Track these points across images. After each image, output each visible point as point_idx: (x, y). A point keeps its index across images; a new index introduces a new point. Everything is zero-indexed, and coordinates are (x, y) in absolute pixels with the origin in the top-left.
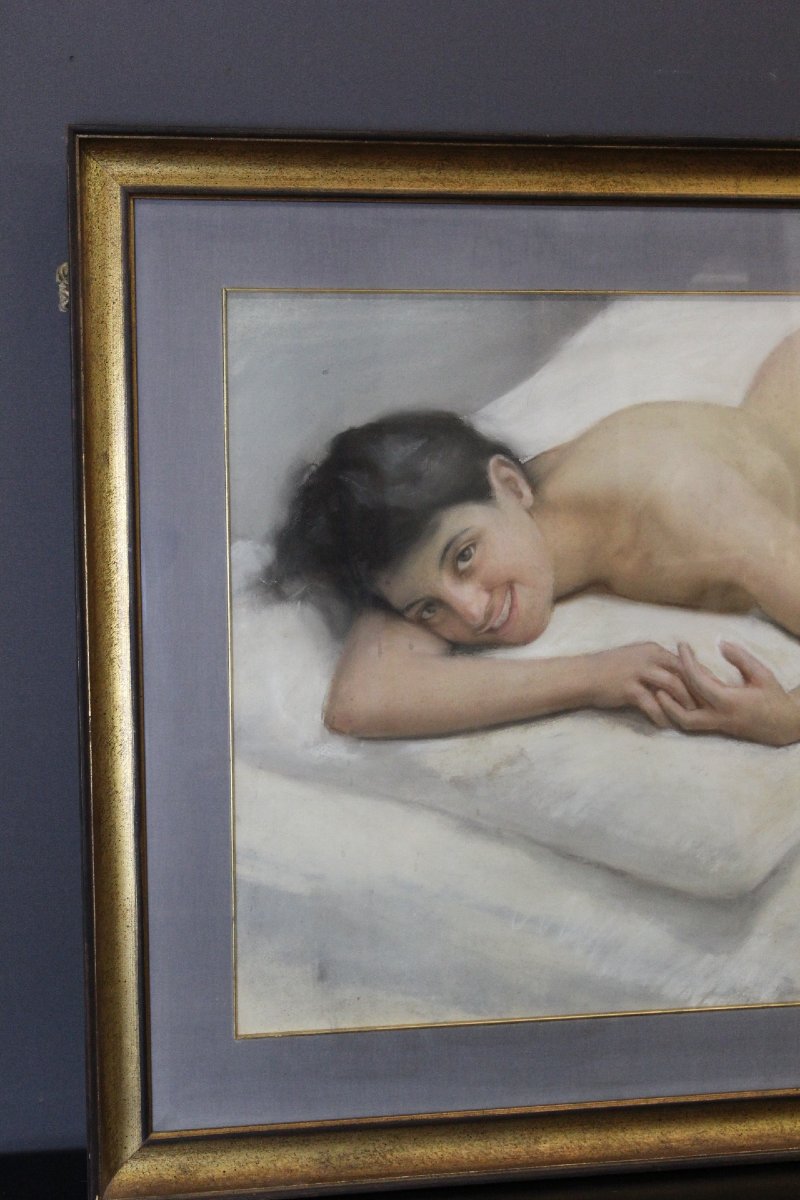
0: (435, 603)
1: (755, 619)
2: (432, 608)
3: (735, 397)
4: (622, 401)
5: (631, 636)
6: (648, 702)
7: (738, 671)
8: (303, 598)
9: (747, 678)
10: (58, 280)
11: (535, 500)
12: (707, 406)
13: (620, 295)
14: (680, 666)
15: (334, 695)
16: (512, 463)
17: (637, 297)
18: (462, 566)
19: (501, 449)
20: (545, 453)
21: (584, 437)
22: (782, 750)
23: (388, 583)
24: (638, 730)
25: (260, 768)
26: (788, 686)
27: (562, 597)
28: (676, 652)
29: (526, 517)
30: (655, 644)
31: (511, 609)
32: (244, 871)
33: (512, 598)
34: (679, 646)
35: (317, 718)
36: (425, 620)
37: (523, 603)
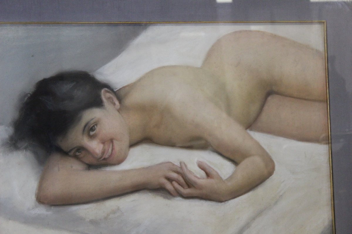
0: (81, 149)
1: (210, 151)
2: (80, 151)
3: (199, 63)
4: (155, 66)
5: (161, 160)
6: (169, 186)
7: (204, 172)
8: (26, 148)
9: (208, 175)
11: (121, 106)
12: (188, 67)
13: (152, 24)
14: (181, 171)
16: (111, 91)
17: (159, 24)
18: (92, 133)
19: (106, 86)
20: (124, 87)
21: (139, 80)
22: (223, 203)
23: (61, 141)
24: (165, 197)
25: (10, 219)
26: (224, 178)
27: (133, 145)
28: (179, 165)
29: (117, 113)
30: (171, 162)
31: (112, 150)
33: (113, 146)
34: (181, 163)
35: (34, 198)
36: (77, 156)
37: (117, 147)
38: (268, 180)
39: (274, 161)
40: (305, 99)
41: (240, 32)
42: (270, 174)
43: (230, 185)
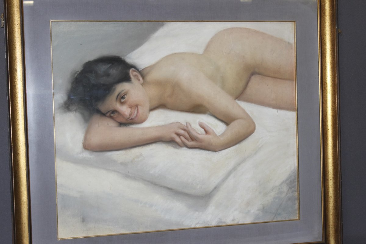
0: (115, 111)
1: (208, 115)
2: (114, 113)
3: (201, 51)
4: (169, 53)
5: (173, 120)
6: (178, 139)
7: (204, 130)
8: (76, 110)
9: (206, 132)
10: (1, 18)
11: (144, 81)
12: (193, 54)
14: (187, 129)
15: (85, 139)
16: (137, 71)
18: (123, 100)
19: (133, 67)
20: (146, 68)
21: (158, 63)
22: (217, 153)
23: (101, 106)
24: (175, 148)
25: (64, 160)
26: (218, 134)
27: (152, 109)
28: (185, 124)
29: (141, 86)
30: (180, 123)
31: (137, 113)
32: (59, 190)
33: (138, 110)
34: (186, 123)
35: (81, 145)
36: (112, 116)
37: (141, 111)
38: (250, 136)
39: (255, 123)
40: (279, 78)
41: (232, 28)
42: (252, 132)
43: (223, 140)
